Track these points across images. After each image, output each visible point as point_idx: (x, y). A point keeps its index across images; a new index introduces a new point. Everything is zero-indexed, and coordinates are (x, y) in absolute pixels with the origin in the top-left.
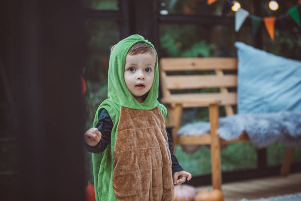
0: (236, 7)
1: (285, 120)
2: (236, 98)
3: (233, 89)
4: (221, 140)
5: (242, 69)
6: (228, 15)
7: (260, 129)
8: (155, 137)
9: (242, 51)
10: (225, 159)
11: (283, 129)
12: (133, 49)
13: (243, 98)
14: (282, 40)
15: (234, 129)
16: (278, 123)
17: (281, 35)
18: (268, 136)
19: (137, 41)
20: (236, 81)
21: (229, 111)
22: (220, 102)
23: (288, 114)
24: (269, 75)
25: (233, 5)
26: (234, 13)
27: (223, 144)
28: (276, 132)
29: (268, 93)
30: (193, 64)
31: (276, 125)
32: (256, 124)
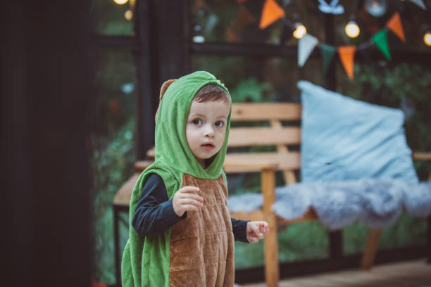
0: (300, 32)
1: (369, 190)
2: (299, 159)
3: (295, 148)
4: (278, 219)
5: (307, 119)
6: (289, 43)
7: (332, 203)
8: (222, 217)
9: (309, 94)
10: (284, 245)
11: (365, 204)
12: (201, 93)
13: (310, 160)
14: (364, 78)
15: (297, 203)
16: (358, 194)
17: (362, 72)
18: (344, 214)
19: (207, 82)
20: (299, 136)
21: (290, 177)
22: (277, 165)
23: (372, 182)
24: (345, 128)
25: (295, 29)
26: (297, 40)
27: (281, 225)
28: (356, 208)
29: (344, 152)
30: (239, 112)
31: (356, 199)
32: (327, 197)
